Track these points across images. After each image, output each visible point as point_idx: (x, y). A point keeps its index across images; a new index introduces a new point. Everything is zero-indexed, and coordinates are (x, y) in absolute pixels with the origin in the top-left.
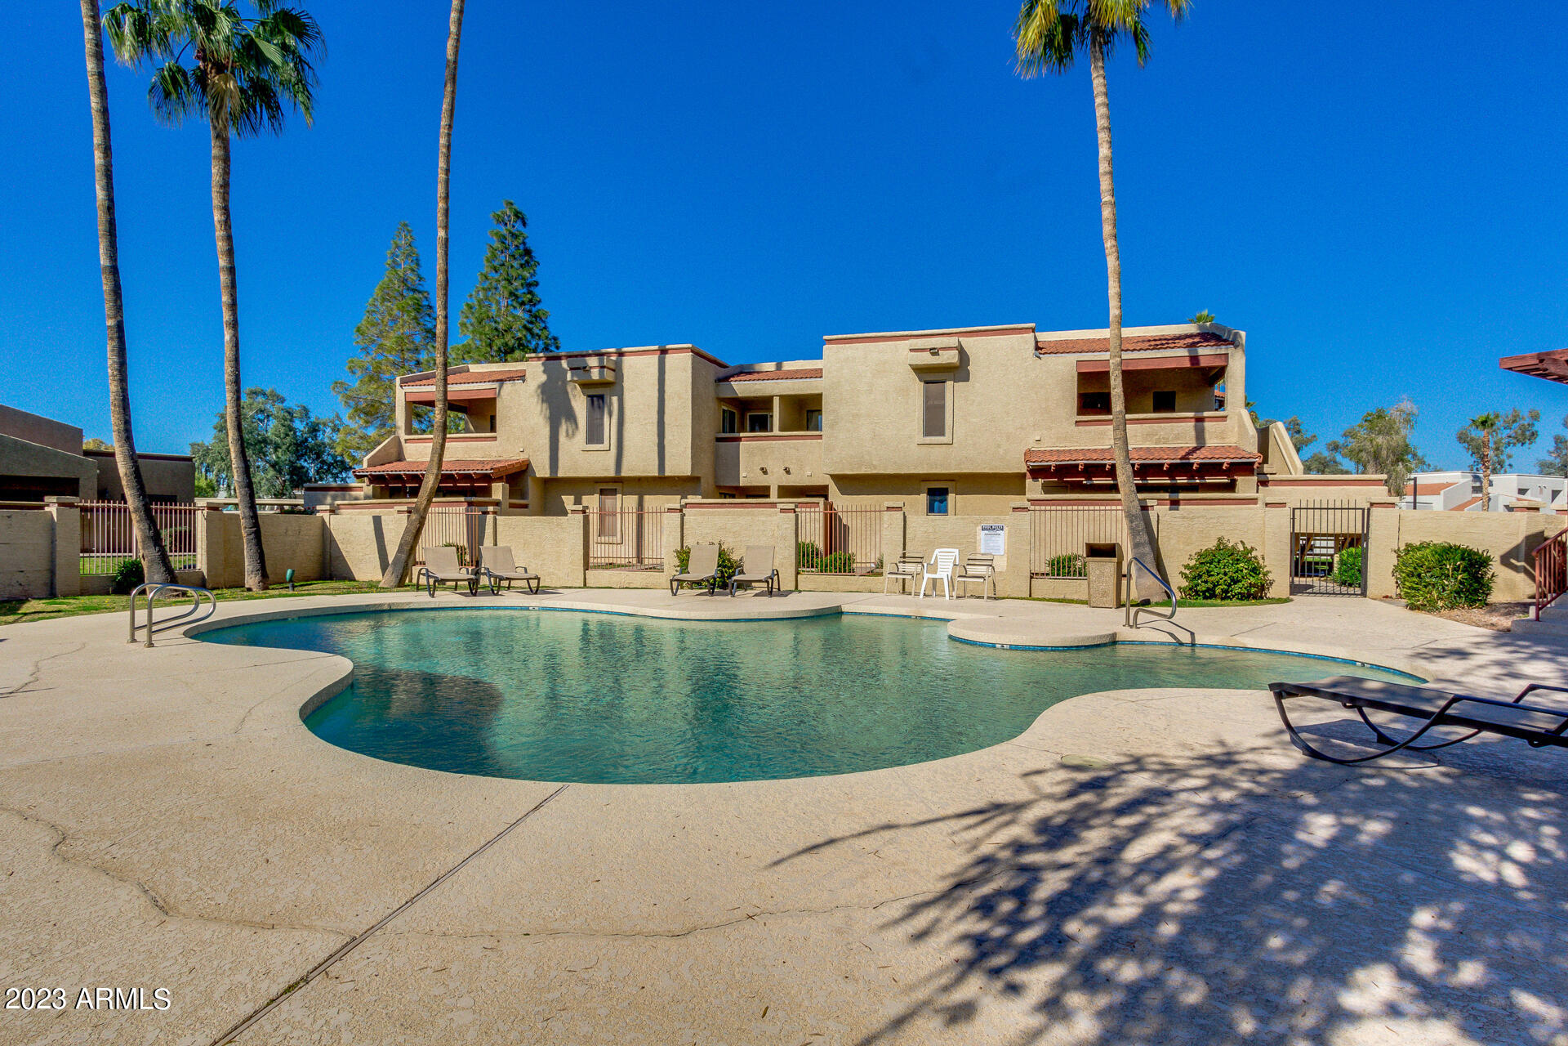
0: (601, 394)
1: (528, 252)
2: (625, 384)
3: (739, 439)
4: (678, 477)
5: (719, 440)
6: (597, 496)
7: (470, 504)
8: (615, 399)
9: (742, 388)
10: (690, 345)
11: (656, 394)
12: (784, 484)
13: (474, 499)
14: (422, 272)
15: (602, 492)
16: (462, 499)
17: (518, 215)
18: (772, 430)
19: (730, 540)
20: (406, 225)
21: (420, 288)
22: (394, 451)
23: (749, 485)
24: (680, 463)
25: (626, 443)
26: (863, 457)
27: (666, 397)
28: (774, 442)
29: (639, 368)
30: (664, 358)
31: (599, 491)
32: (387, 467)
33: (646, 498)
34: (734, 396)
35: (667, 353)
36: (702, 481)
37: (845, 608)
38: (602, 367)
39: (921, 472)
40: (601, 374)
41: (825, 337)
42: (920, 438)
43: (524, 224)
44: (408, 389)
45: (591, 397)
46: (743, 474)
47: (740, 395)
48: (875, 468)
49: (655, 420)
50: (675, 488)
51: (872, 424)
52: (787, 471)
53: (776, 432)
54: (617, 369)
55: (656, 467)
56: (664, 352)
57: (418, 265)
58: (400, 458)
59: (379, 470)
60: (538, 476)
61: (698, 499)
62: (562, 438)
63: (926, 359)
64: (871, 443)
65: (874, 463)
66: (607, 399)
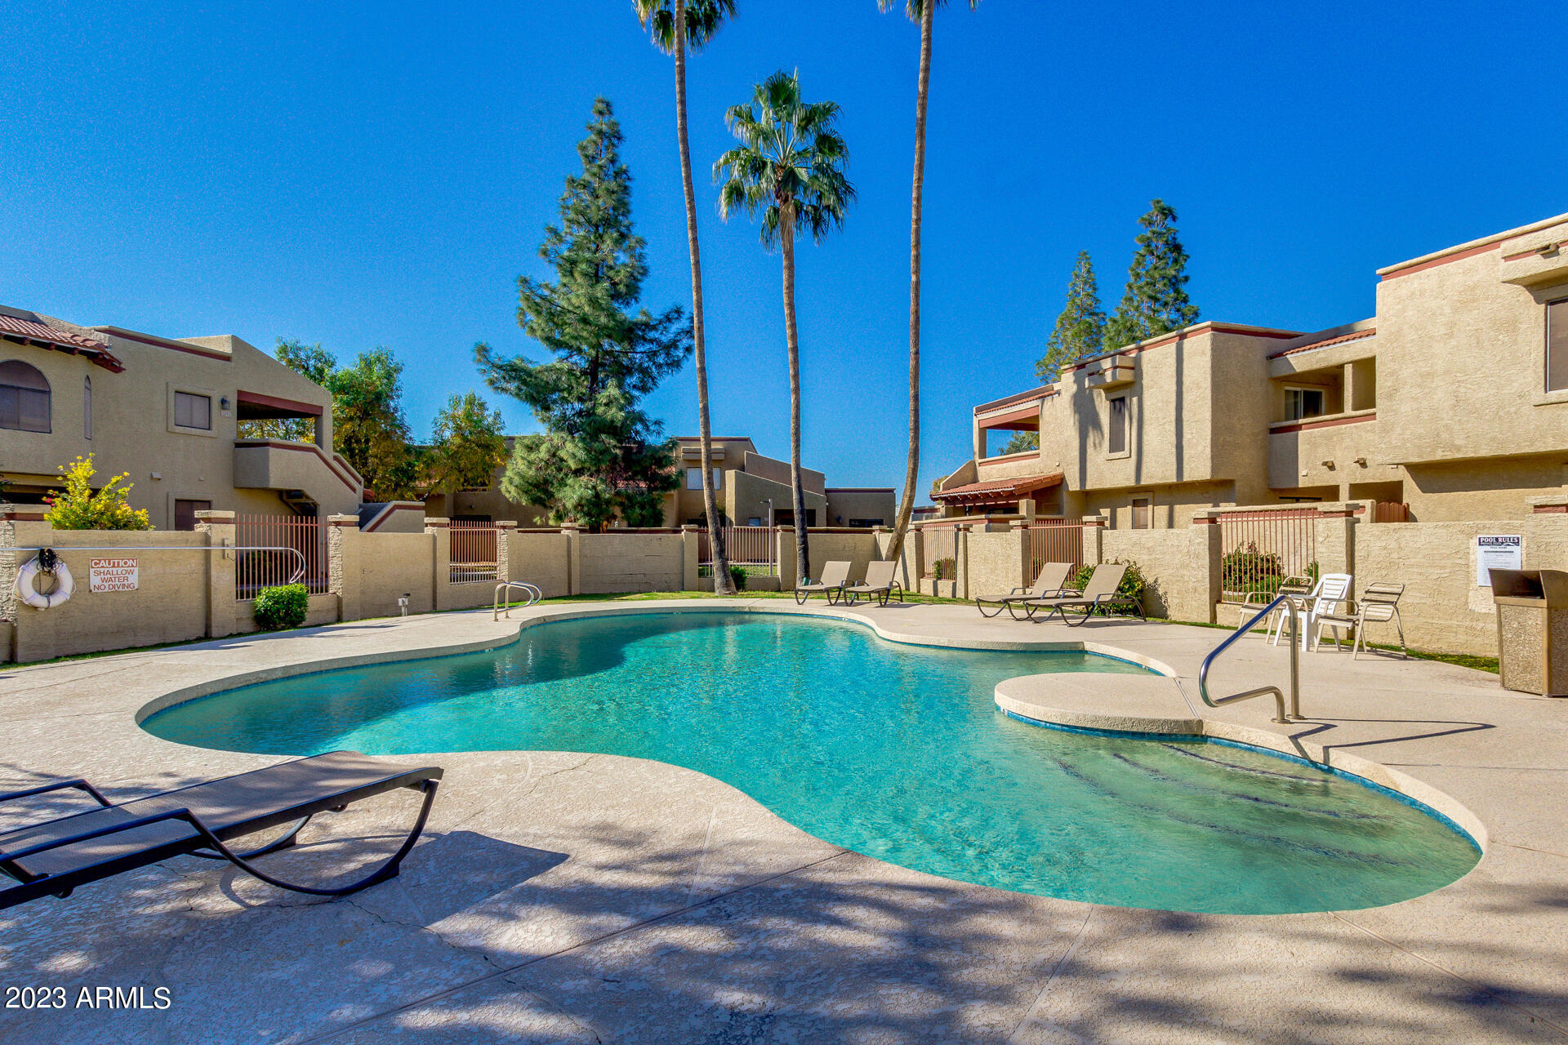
0: (1123, 395)
1: (1177, 248)
2: (1145, 382)
3: (1299, 427)
4: (1198, 482)
5: (1273, 431)
6: (1130, 507)
7: (990, 521)
8: (1135, 399)
9: (1302, 361)
10: (1209, 323)
11: (1174, 388)
12: (1358, 482)
13: (991, 516)
14: (1098, 295)
15: (1135, 503)
16: (983, 516)
17: (1167, 213)
18: (1342, 411)
19: (1145, 557)
20: (1085, 254)
21: (1097, 310)
22: (969, 475)
23: (1310, 485)
24: (1199, 468)
25: (1145, 448)
26: (1438, 435)
27: (1184, 390)
28: (1344, 426)
29: (1157, 359)
30: (1182, 344)
31: (1131, 503)
32: (961, 489)
33: (1177, 508)
34: (1292, 372)
35: (1186, 338)
36: (1237, 484)
37: (1088, 646)
38: (1115, 368)
39: (1542, 450)
40: (1114, 374)
41: (1379, 271)
42: (1539, 395)
43: (1174, 218)
44: (981, 417)
45: (1113, 401)
46: (1302, 471)
47: (1298, 371)
48: (1459, 450)
49: (1173, 418)
50: (1207, 495)
51: (1453, 383)
52: (1363, 464)
53: (1349, 411)
54: (1136, 368)
55: (1175, 472)
56: (1183, 336)
57: (1095, 289)
58: (975, 480)
59: (953, 492)
60: (1070, 489)
61: (1231, 507)
62: (1090, 450)
63: (1538, 265)
64: (1451, 413)
65: (1457, 442)
66: (1127, 401)
